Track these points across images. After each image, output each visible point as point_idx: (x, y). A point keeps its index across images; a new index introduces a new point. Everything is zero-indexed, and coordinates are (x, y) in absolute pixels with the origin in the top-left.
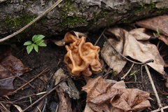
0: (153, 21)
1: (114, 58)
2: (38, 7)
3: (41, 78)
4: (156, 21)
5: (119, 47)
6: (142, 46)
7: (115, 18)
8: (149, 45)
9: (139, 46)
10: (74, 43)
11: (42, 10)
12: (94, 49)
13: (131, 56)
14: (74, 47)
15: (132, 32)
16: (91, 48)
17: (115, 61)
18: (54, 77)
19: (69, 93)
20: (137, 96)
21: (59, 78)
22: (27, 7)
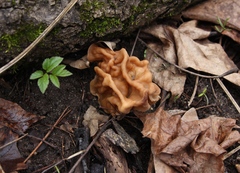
0: (206, 8)
1: (166, 73)
2: (44, 10)
3: (62, 127)
4: (210, 7)
5: (169, 55)
6: (203, 48)
7: (158, 10)
8: (212, 46)
9: (199, 49)
10: (111, 62)
11: (53, 13)
12: (142, 66)
13: (193, 66)
14: (111, 68)
15: (182, 29)
16: (138, 65)
17: (169, 79)
18: (85, 123)
19: (122, 145)
20: (220, 127)
21: (95, 122)
22: (27, 12)
